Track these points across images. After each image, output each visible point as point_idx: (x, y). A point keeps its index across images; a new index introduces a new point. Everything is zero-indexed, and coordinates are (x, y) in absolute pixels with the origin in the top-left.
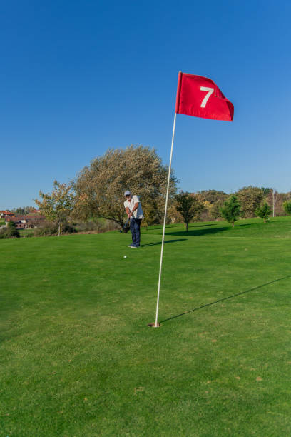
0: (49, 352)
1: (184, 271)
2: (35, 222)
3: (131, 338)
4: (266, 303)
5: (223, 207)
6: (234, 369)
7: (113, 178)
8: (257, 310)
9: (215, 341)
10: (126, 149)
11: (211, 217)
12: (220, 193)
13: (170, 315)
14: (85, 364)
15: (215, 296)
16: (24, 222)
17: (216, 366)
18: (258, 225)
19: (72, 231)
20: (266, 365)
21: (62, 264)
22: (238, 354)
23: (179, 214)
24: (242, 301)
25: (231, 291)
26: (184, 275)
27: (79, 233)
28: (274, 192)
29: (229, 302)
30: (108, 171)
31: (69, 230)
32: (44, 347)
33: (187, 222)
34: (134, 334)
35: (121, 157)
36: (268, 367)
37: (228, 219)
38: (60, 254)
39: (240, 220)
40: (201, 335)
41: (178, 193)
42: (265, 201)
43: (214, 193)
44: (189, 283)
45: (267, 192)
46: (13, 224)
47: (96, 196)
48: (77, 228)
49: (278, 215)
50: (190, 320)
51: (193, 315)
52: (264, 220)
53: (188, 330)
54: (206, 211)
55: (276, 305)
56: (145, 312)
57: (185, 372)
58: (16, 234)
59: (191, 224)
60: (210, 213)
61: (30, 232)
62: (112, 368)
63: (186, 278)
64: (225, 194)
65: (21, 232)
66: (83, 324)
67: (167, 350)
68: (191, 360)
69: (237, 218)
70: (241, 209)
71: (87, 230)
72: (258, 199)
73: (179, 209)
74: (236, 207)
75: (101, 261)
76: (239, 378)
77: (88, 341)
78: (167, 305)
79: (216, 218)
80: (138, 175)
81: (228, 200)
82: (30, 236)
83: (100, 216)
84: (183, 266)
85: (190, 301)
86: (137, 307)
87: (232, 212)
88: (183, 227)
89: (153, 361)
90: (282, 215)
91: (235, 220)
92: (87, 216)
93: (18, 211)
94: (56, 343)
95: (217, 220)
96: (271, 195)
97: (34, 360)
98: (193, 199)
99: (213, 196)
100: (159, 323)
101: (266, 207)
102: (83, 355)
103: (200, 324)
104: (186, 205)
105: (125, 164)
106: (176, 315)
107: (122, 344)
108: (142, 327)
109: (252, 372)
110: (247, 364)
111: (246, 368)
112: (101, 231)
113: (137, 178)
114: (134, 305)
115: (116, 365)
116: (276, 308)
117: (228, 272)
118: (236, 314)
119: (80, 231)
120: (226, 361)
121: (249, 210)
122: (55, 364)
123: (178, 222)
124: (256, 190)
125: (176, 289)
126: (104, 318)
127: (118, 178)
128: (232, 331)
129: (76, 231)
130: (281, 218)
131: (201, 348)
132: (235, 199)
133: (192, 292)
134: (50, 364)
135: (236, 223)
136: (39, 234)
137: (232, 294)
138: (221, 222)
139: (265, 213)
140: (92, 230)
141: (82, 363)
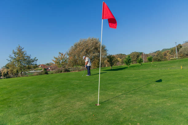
0: (55, 117)
1: (110, 84)
2: (53, 68)
3: (88, 110)
4: (141, 94)
5: (125, 60)
6: (128, 120)
7: (83, 50)
8: (138, 97)
9: (121, 110)
10: (88, 39)
11: (121, 64)
12: (124, 55)
13: (104, 101)
14: (68, 122)
15: (122, 92)
16: (49, 68)
17: (121, 120)
18: (138, 66)
19: (68, 71)
20: (141, 118)
21: (63, 83)
22: (130, 114)
23: (108, 63)
24: (132, 94)
25: (128, 90)
26: (110, 85)
27: (71, 72)
28: (144, 54)
29: (127, 94)
30: (81, 47)
31: (67, 71)
32: (53, 116)
33: (111, 66)
34: (89, 109)
35: (85, 42)
36: (142, 119)
37: (127, 64)
38: (62, 79)
39: (131, 64)
40: (116, 107)
41: (108, 55)
42: (141, 57)
43: (121, 55)
44: (112, 88)
45: (141, 53)
46: (45, 69)
47: (76, 57)
48: (70, 70)
49: (145, 62)
50: (112, 102)
51: (113, 100)
52: (140, 64)
53: (111, 106)
54: (119, 61)
55: (145, 95)
56: (94, 100)
57: (109, 123)
58: (47, 73)
59: (113, 66)
60: (120, 62)
61: (52, 72)
62: (80, 123)
63: (110, 86)
64: (125, 55)
65: (48, 72)
66: (70, 106)
67: (102, 114)
68: (111, 117)
69: (130, 63)
70: (132, 60)
71: (74, 70)
72: (138, 56)
73: (108, 61)
74: (130, 59)
75: (78, 82)
76: (130, 124)
77: (71, 112)
78: (103, 97)
79: (122, 64)
80: (92, 49)
81: (127, 57)
82: (52, 73)
83: (78, 65)
84: (109, 82)
85: (112, 95)
86: (91, 98)
87: (128, 61)
88: (110, 68)
89: (96, 119)
90: (147, 62)
91: (129, 64)
92: (73, 65)
93: (47, 64)
94: (58, 114)
95: (123, 65)
96: (143, 55)
97: (48, 121)
98: (114, 57)
99: (121, 56)
100: (100, 104)
101: (141, 59)
102: (69, 118)
103: (116, 104)
104: (111, 60)
105: (87, 45)
106: (106, 100)
107: (84, 113)
108: (93, 106)
109: (136, 121)
110: (134, 118)
111: (133, 120)
112: (79, 71)
113: (92, 50)
114: (90, 97)
115: (81, 121)
116: (145, 96)
117: (127, 83)
118: (130, 99)
119: (71, 71)
120: (125, 117)
121: (135, 60)
122: (56, 122)
123: (108, 66)
124: (137, 53)
125: (107, 90)
126: (78, 103)
127: (85, 50)
128: (128, 106)
129: (70, 71)
130: (147, 63)
131: (116, 113)
132: (129, 57)
133: (113, 91)
134: (55, 122)
135: (130, 65)
136: (56, 73)
137: (128, 91)
138: (124, 65)
139: (140, 62)
140: (76, 70)
141: (67, 121)
